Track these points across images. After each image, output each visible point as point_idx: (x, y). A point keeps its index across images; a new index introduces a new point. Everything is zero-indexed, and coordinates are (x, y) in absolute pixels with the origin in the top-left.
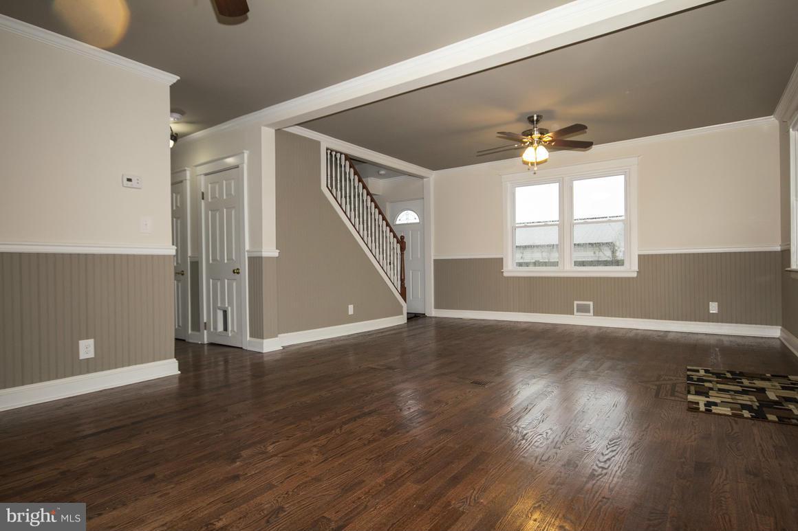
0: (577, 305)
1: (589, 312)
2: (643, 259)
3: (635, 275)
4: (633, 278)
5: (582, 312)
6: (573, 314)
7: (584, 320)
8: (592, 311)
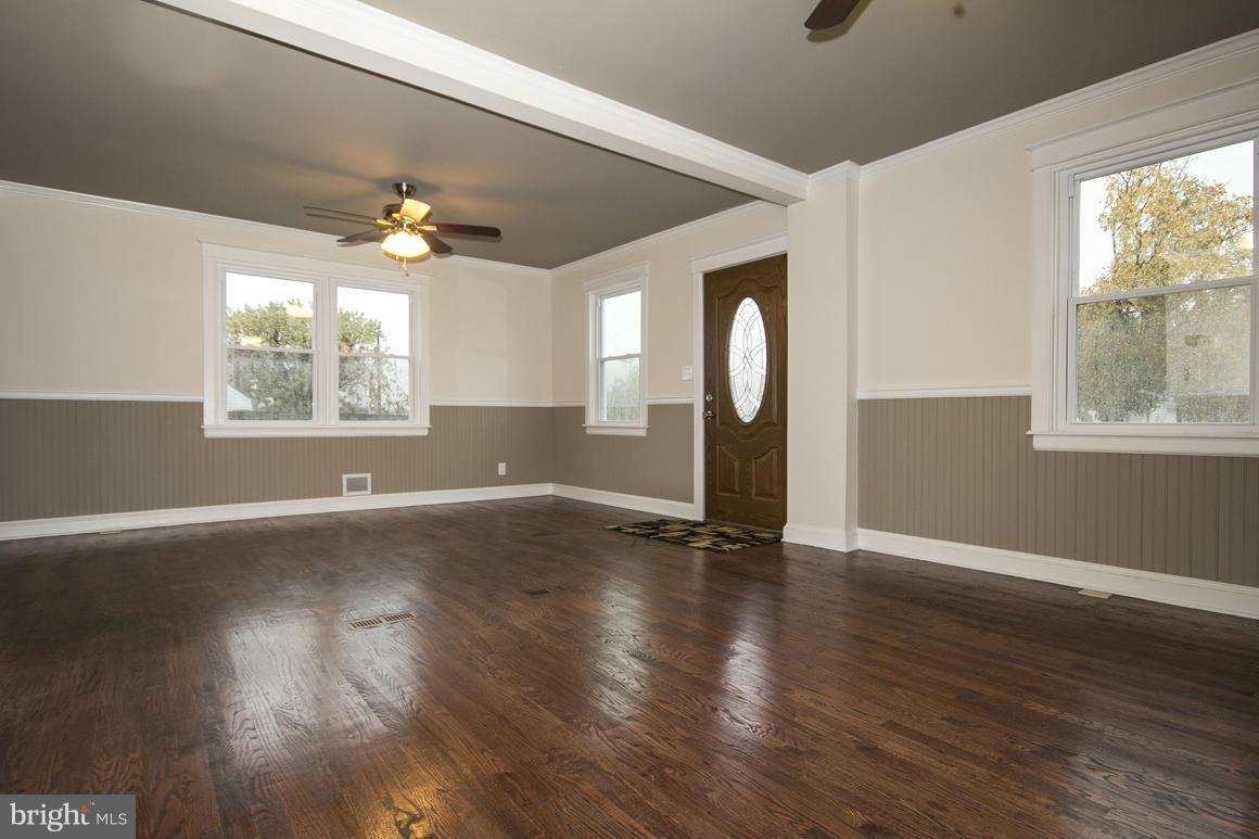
0: (348, 480)
1: (366, 489)
2: (436, 411)
3: (425, 433)
4: (423, 437)
5: (355, 490)
6: (341, 494)
7: (358, 502)
8: (369, 487)
